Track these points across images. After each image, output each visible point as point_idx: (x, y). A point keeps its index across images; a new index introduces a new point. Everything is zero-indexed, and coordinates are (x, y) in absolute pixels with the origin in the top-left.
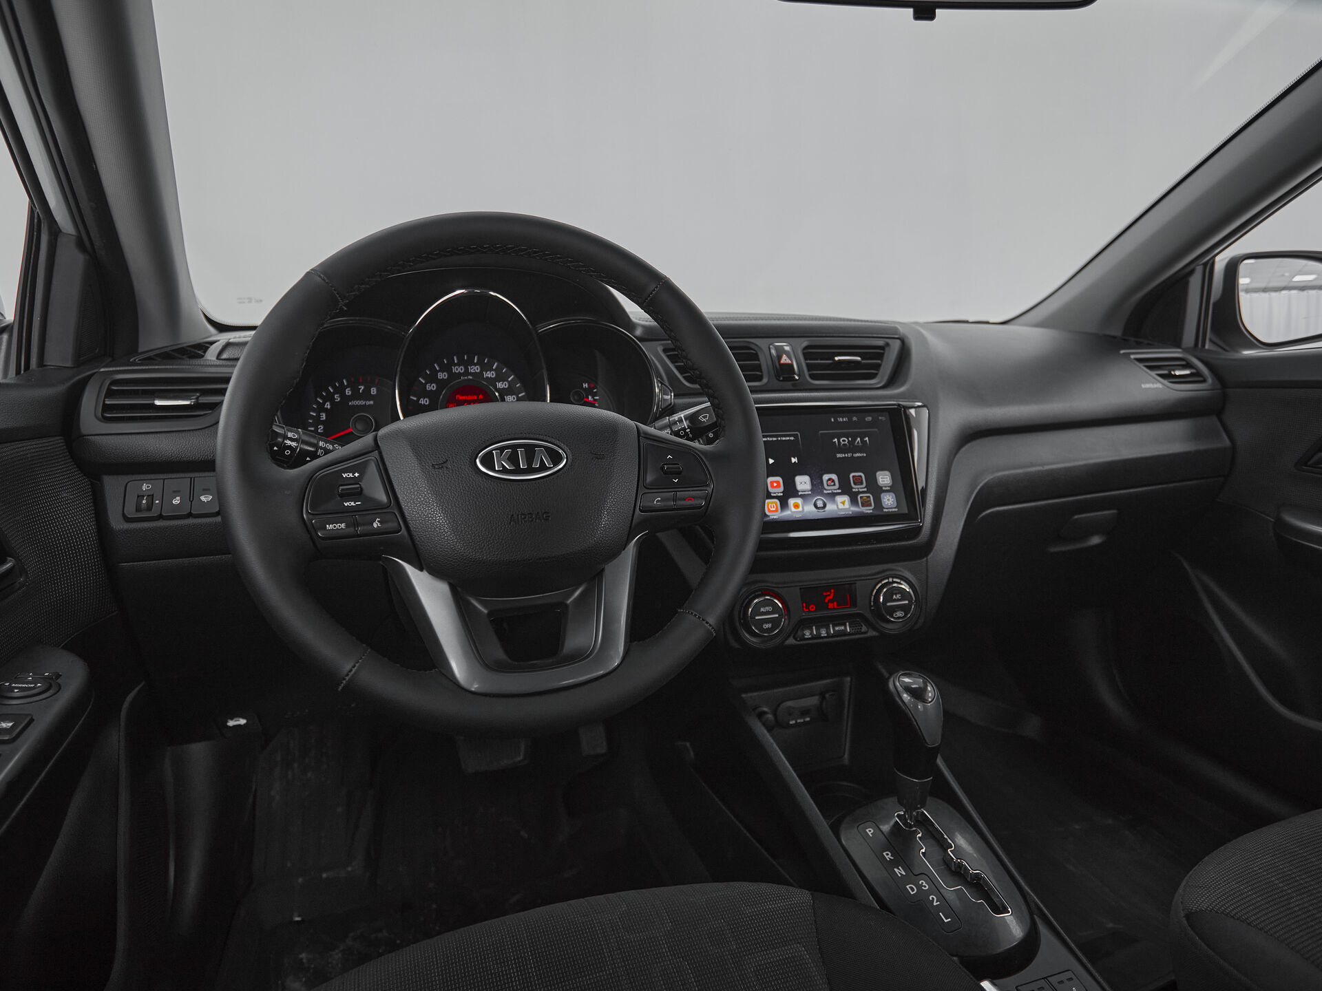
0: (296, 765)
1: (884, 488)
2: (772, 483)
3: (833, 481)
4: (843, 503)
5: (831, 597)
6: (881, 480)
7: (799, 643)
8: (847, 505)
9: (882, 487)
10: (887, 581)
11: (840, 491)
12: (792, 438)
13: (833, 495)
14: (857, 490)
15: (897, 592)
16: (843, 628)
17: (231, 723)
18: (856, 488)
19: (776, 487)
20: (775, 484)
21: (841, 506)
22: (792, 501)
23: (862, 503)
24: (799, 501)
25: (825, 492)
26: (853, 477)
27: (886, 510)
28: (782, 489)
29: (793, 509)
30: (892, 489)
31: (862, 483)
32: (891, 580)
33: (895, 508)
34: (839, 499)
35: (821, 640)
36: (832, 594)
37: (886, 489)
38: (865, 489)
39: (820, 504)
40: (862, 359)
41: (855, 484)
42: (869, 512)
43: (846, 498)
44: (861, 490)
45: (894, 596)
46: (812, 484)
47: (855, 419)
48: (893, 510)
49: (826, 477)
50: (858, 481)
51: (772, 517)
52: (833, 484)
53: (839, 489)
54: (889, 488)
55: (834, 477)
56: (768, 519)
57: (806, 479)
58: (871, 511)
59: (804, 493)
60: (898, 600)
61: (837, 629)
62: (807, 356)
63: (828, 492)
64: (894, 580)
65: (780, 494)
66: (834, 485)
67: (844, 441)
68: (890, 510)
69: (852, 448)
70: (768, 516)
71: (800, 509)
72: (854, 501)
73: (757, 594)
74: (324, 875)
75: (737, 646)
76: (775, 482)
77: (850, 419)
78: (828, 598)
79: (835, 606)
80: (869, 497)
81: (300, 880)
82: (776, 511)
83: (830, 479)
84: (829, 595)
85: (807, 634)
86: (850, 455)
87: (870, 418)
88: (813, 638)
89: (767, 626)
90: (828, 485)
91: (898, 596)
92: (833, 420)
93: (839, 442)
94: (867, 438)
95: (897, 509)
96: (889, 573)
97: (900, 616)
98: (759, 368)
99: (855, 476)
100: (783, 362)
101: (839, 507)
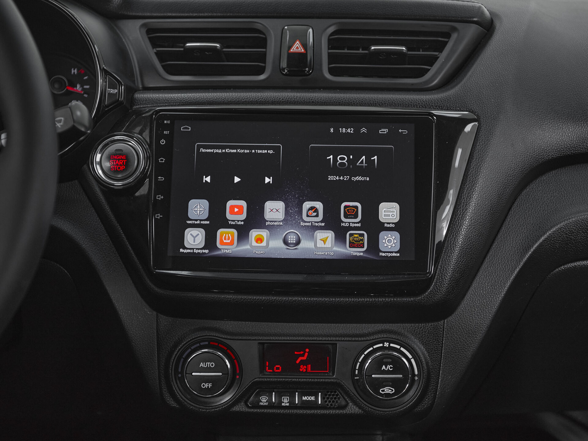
1: (386, 225)
2: (232, 207)
3: (316, 210)
4: (324, 241)
5: (305, 358)
6: (383, 213)
7: (250, 410)
8: (329, 244)
9: (383, 224)
10: (381, 345)
11: (323, 224)
12: (271, 152)
13: (314, 228)
14: (347, 225)
15: (390, 360)
16: (313, 398)
18: (346, 221)
19: (237, 213)
20: (236, 210)
21: (320, 244)
22: (254, 233)
23: (350, 242)
24: (264, 233)
25: (302, 224)
26: (346, 207)
27: (383, 254)
28: (244, 216)
29: (254, 244)
30: (397, 227)
31: (356, 216)
32: (386, 344)
33: (396, 252)
34: (320, 235)
35: (282, 411)
36: (307, 354)
37: (388, 226)
38: (359, 225)
39: (292, 239)
40: (409, 49)
42: (358, 254)
43: (329, 235)
44: (352, 225)
45: (384, 367)
46: (287, 212)
47: (364, 130)
48: (394, 254)
49: (307, 205)
50: (351, 213)
51: (223, 251)
52: (315, 214)
53: (321, 222)
54: (394, 226)
55: (319, 205)
56: (219, 253)
57: (280, 205)
58: (362, 254)
59: (273, 223)
60: (388, 372)
61: (305, 398)
62: (333, 43)
63: (306, 224)
65: (240, 223)
66: (317, 216)
67: (343, 159)
68: (390, 255)
69: (352, 169)
70: (220, 249)
71: (264, 244)
72: (340, 239)
73: (202, 344)
75: (173, 404)
76: (237, 206)
77: (357, 131)
78: (301, 359)
79: (309, 369)
80: (362, 235)
82: (232, 243)
83: (312, 208)
84: (303, 355)
85: (264, 400)
86: (346, 178)
87: (386, 131)
88: (271, 405)
89: (206, 385)
90: (308, 216)
91: (389, 367)
92: (332, 130)
93: (335, 160)
94: (376, 157)
95: (398, 255)
96: (385, 336)
97: (390, 392)
98: (262, 57)
99: (349, 206)
100: (294, 49)
101: (318, 246)
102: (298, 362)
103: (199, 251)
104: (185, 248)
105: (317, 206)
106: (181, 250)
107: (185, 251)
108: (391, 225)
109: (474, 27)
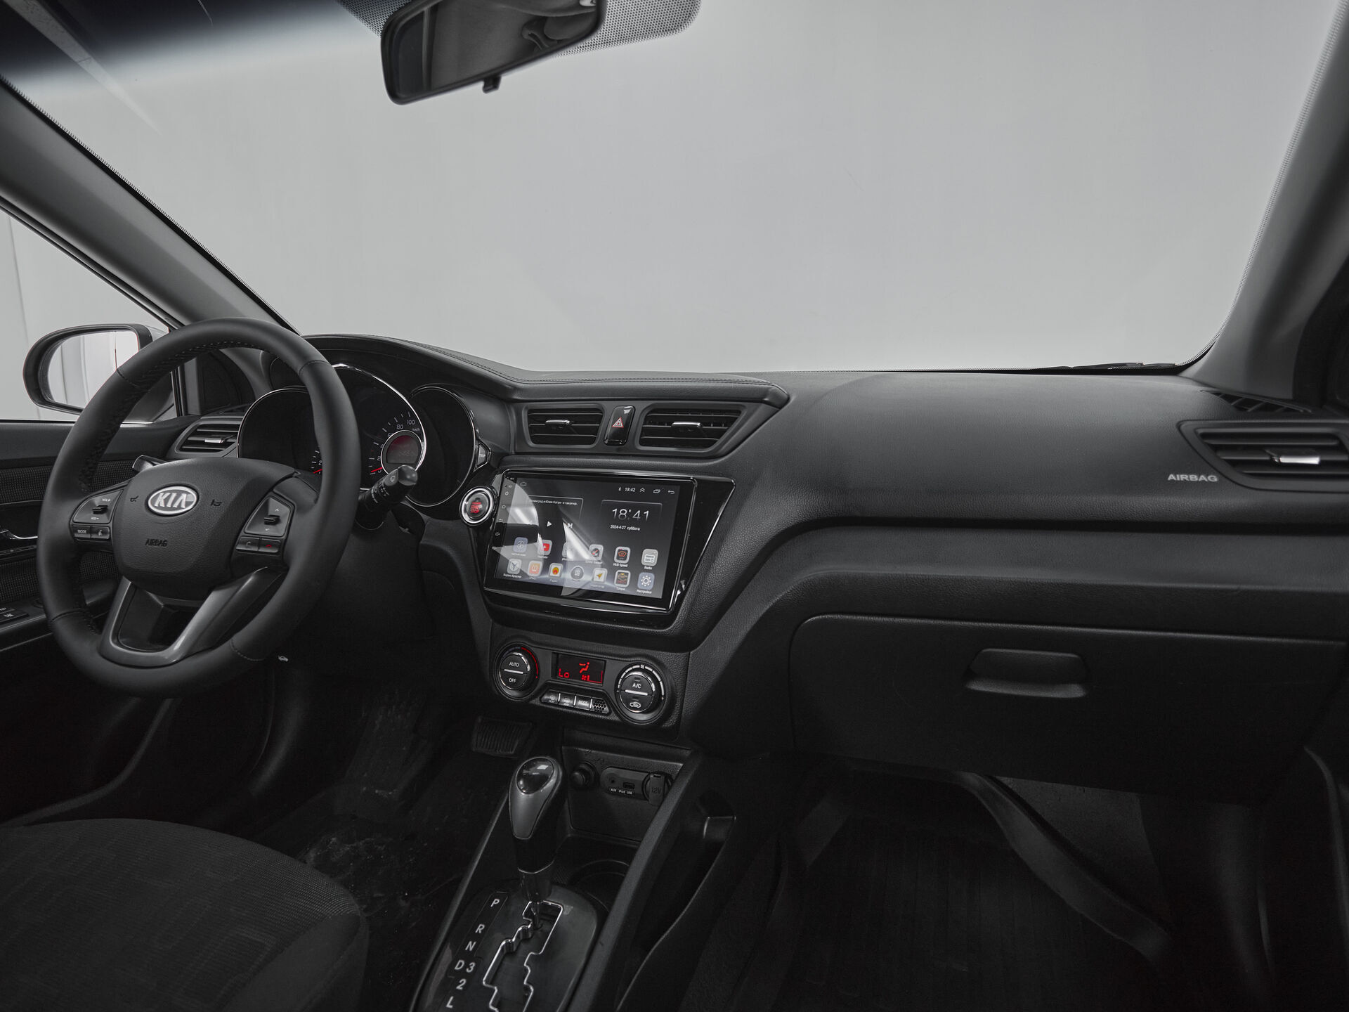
0: (394, 707)
1: (645, 567)
3: (598, 552)
4: (600, 576)
5: (586, 670)
6: (646, 558)
7: (542, 705)
8: (602, 579)
9: (644, 566)
10: (638, 666)
11: (601, 563)
12: (575, 504)
13: (594, 565)
14: (618, 565)
16: (586, 703)
17: (280, 658)
18: (617, 562)
19: (545, 550)
20: (545, 547)
21: (596, 579)
22: (553, 566)
23: (617, 579)
24: (560, 567)
26: (619, 550)
27: (640, 591)
28: (548, 552)
29: (552, 574)
30: (654, 570)
31: (625, 559)
32: (642, 667)
33: (650, 590)
34: (598, 571)
35: (564, 710)
36: (587, 666)
37: (647, 568)
38: (626, 566)
39: (577, 573)
40: (703, 424)
41: (618, 558)
42: (622, 589)
43: (604, 572)
44: (621, 566)
45: (634, 685)
47: (643, 490)
48: (648, 592)
49: (593, 547)
50: (622, 556)
51: (530, 578)
52: (596, 555)
53: (600, 561)
54: (651, 568)
55: (601, 548)
56: (527, 579)
58: (624, 589)
59: (567, 560)
60: (637, 689)
61: (580, 702)
62: (648, 419)
63: (589, 562)
64: (646, 668)
65: (545, 557)
66: (598, 556)
67: (624, 512)
68: (644, 592)
69: (630, 521)
70: (529, 576)
71: (558, 575)
72: (611, 576)
73: (515, 648)
74: (377, 791)
76: (546, 545)
77: (637, 490)
78: (583, 669)
79: (588, 679)
80: (627, 574)
81: (365, 789)
82: (537, 572)
83: (596, 549)
84: (585, 667)
85: (552, 699)
86: (624, 527)
87: (659, 491)
88: (557, 704)
89: (512, 681)
90: (592, 556)
91: (638, 685)
92: (620, 489)
93: (618, 512)
94: (647, 512)
95: (651, 593)
96: (644, 660)
97: (637, 706)
98: (596, 431)
99: (621, 550)
100: (616, 425)
101: (595, 580)
102: (581, 672)
103: (516, 576)
104: (507, 573)
105: (599, 549)
106: (504, 575)
107: (507, 575)
108: (650, 568)
109: (763, 406)
